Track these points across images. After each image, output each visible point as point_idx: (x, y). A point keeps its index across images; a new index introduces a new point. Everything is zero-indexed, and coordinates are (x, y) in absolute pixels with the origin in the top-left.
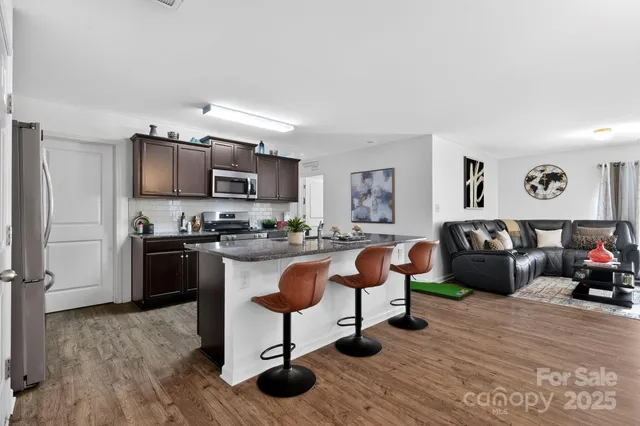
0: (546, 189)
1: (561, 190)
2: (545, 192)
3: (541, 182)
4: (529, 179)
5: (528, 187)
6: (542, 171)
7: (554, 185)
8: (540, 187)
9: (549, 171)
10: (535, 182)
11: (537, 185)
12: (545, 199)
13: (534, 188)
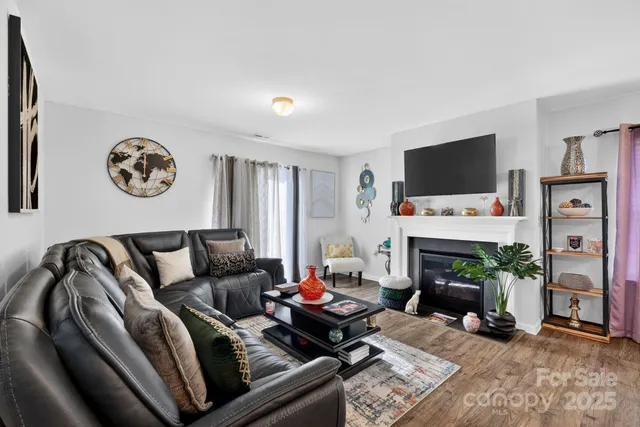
0: (145, 180)
1: (167, 184)
2: (144, 185)
3: (138, 166)
4: (117, 158)
5: (114, 172)
6: (140, 148)
7: (157, 175)
8: (136, 174)
9: (150, 149)
10: (128, 165)
11: (131, 170)
12: (144, 196)
13: (126, 176)
